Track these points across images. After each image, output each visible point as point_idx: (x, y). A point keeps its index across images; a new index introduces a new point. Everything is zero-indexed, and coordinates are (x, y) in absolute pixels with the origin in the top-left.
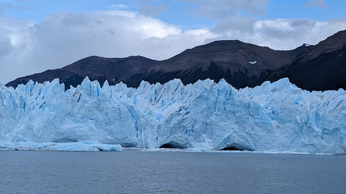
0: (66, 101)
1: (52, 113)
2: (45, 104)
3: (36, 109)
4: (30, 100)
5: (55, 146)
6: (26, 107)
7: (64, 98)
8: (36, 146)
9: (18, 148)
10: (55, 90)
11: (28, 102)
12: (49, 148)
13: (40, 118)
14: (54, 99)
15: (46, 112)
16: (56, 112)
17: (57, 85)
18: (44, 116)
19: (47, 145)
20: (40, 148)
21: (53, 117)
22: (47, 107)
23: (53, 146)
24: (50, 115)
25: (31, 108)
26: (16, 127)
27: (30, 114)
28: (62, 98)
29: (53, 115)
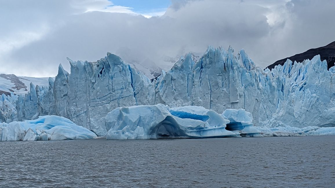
0: (329, 81)
1: (314, 95)
2: (305, 85)
3: (295, 92)
4: (289, 82)
5: (317, 131)
6: (285, 90)
7: (327, 78)
8: (296, 131)
9: (276, 134)
10: (316, 69)
11: (286, 84)
12: (311, 133)
13: (301, 101)
14: (316, 80)
15: (307, 94)
16: (319, 93)
17: (318, 63)
18: (305, 99)
19: (308, 130)
20: (300, 134)
21: (316, 99)
22: (308, 89)
23: (315, 130)
24: (312, 97)
25: (290, 90)
26: (275, 113)
27: (289, 98)
28: (324, 78)
29: (315, 97)
